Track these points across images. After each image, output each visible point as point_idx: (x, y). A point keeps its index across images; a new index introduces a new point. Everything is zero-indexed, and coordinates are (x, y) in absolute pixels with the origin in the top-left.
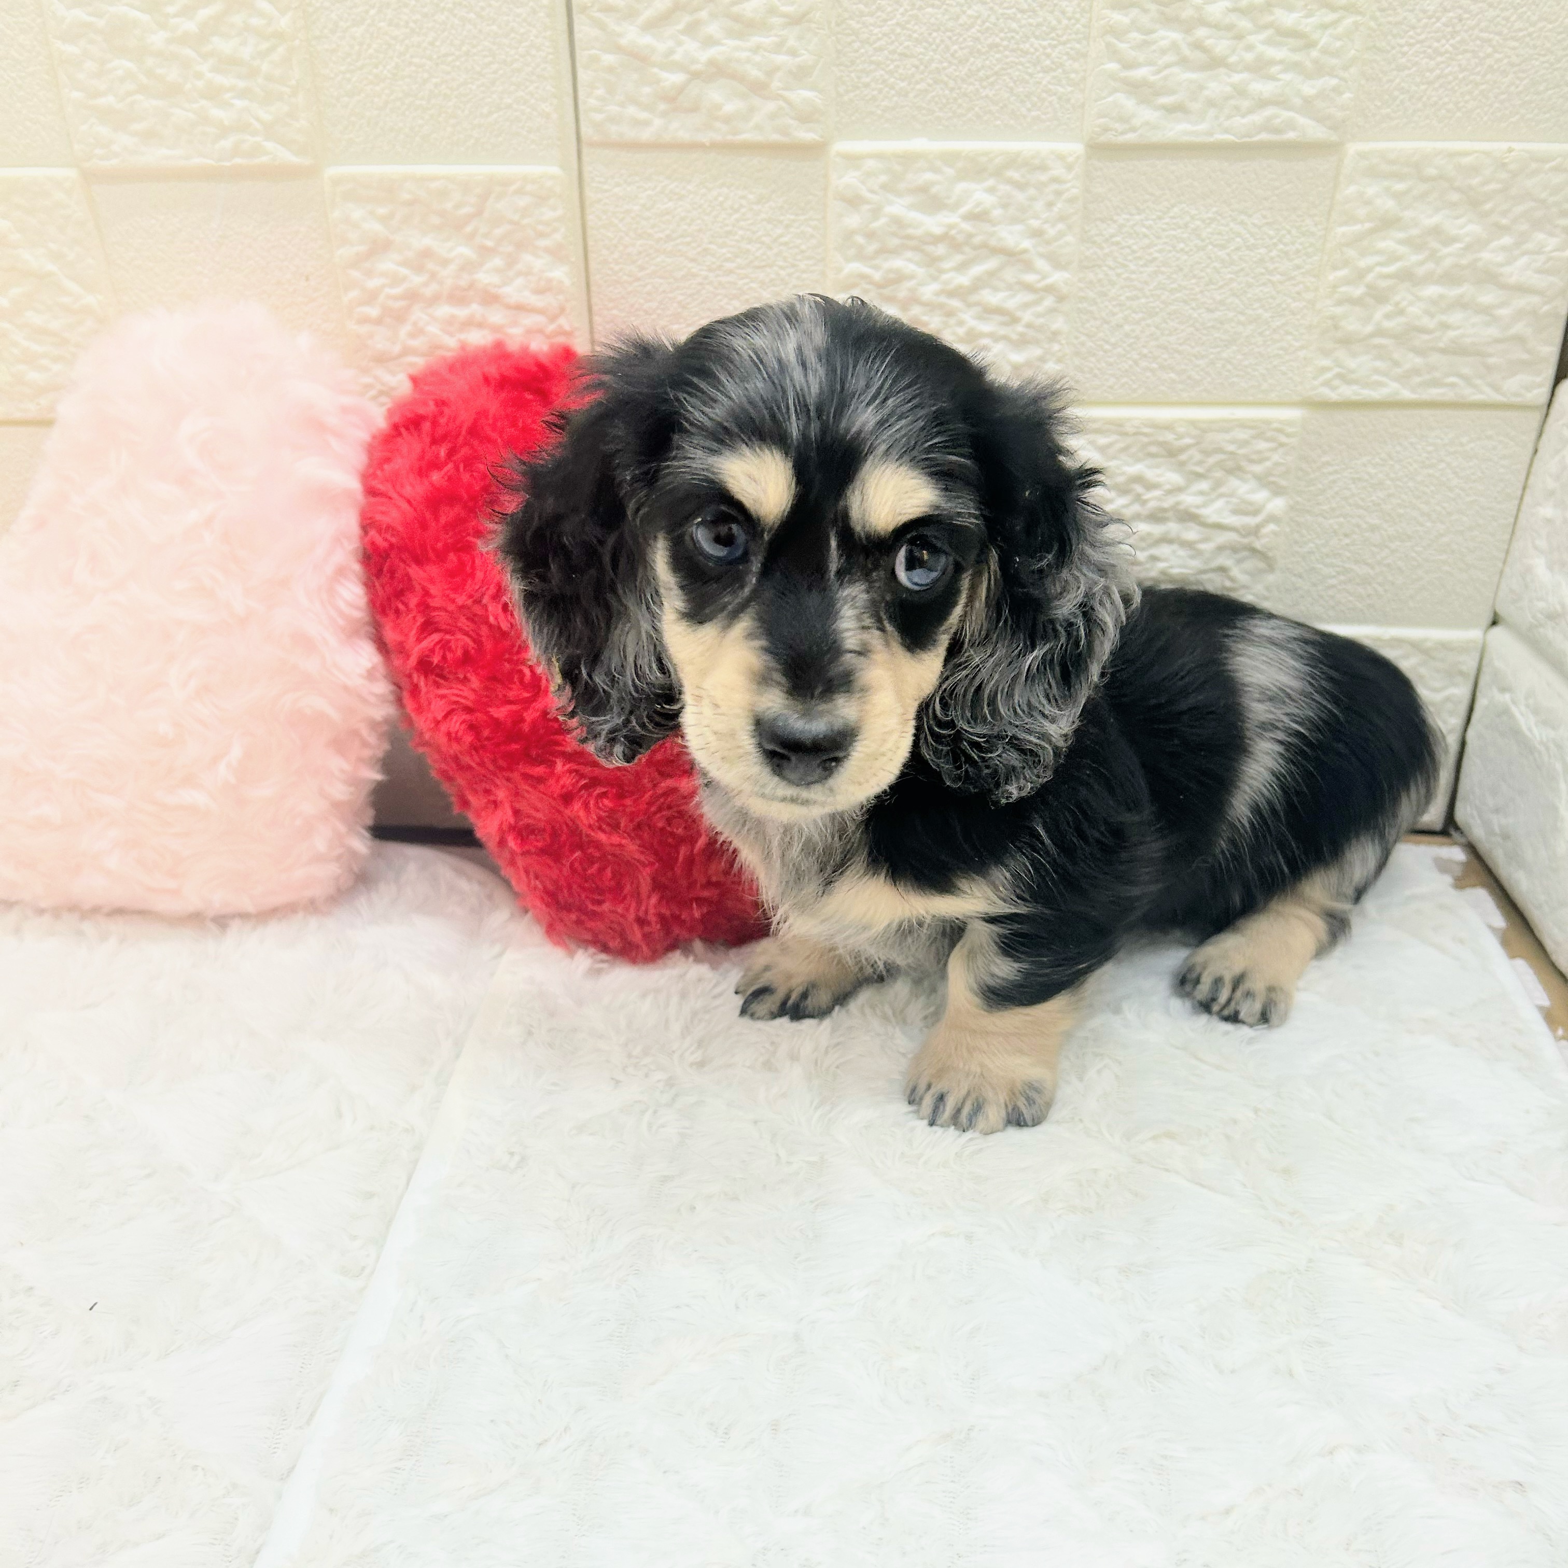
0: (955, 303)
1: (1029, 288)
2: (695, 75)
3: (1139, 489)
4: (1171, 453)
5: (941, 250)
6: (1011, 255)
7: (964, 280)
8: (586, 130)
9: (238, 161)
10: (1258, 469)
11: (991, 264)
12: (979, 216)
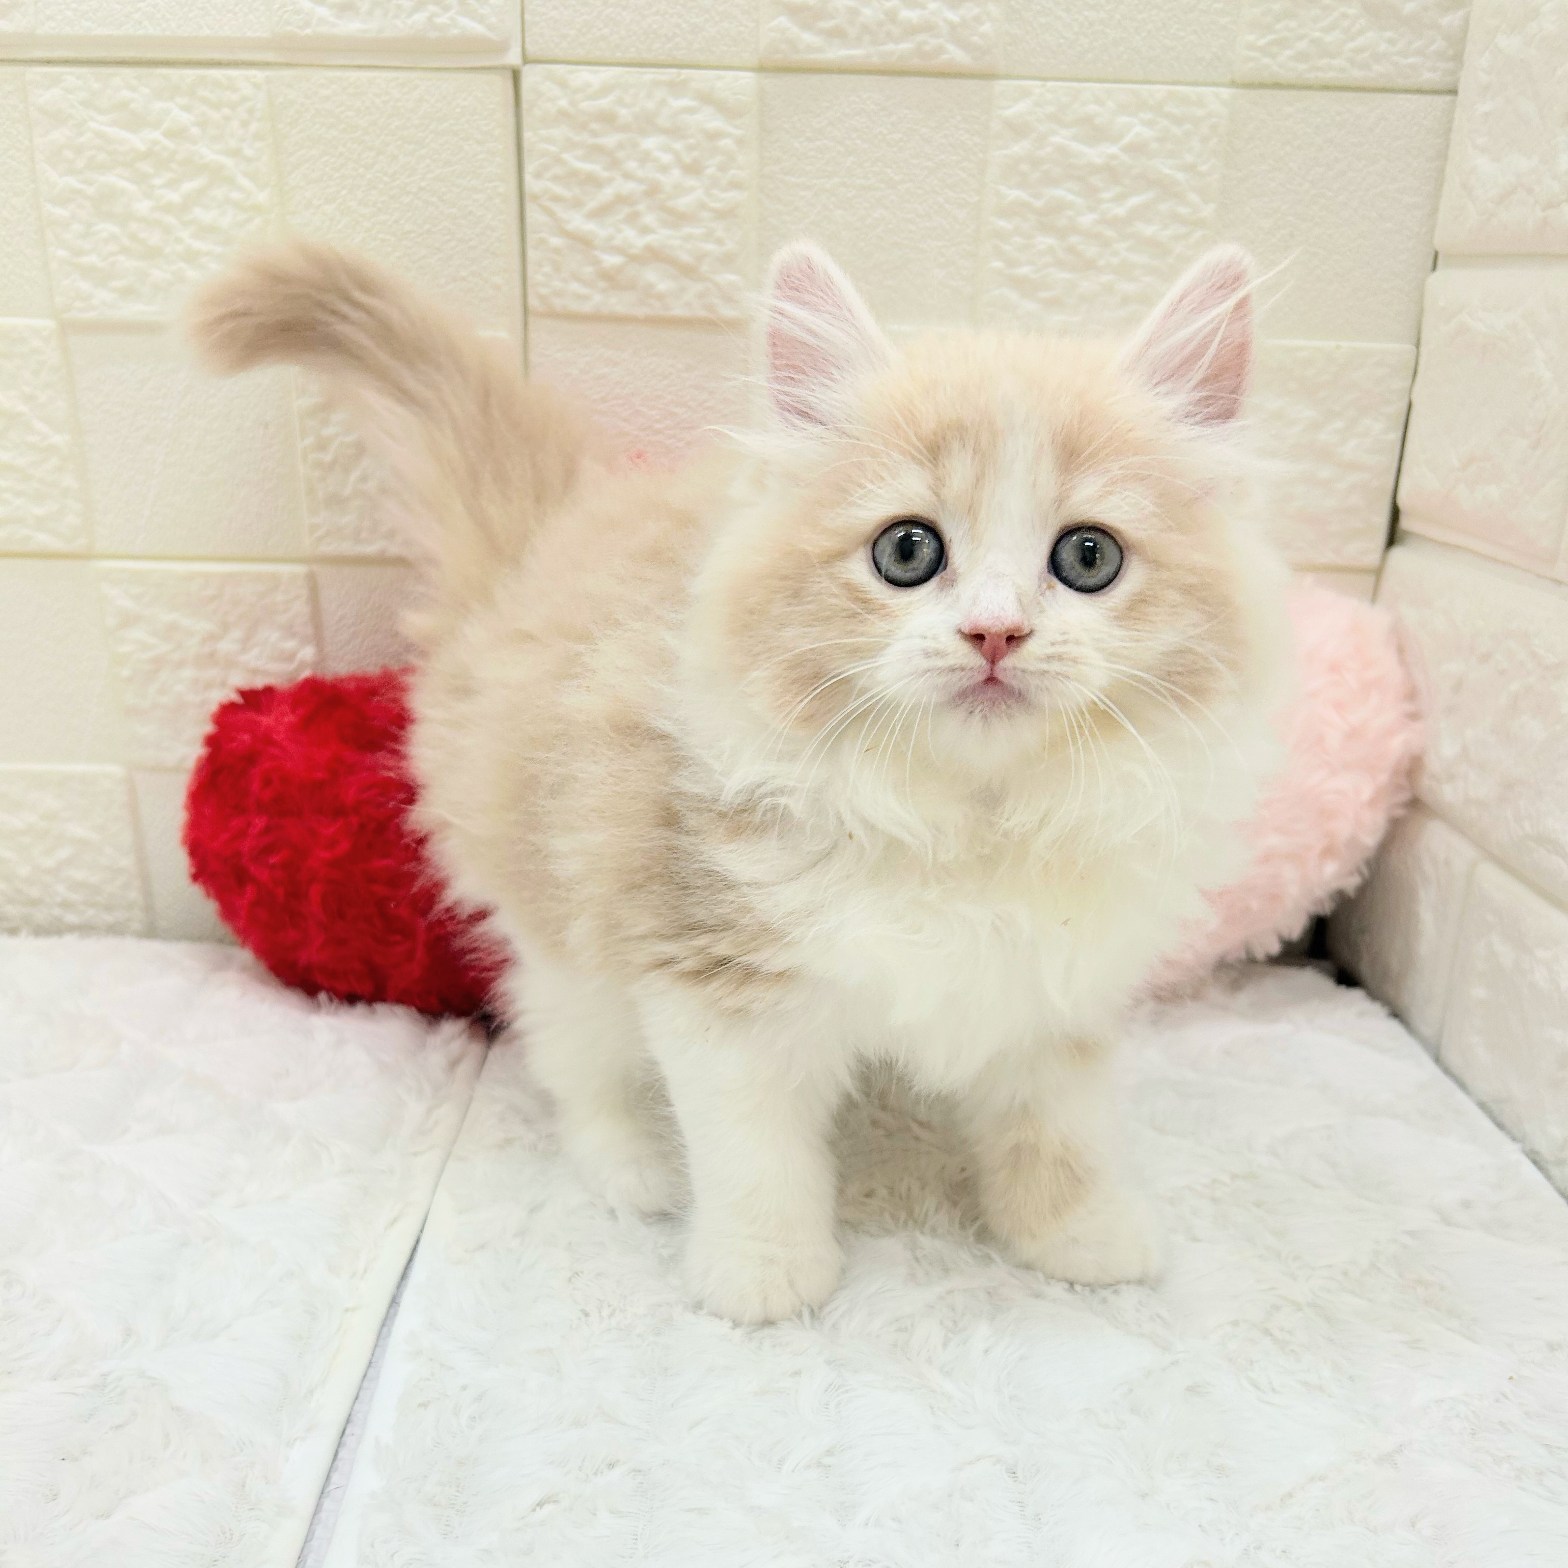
8: (533, 302)
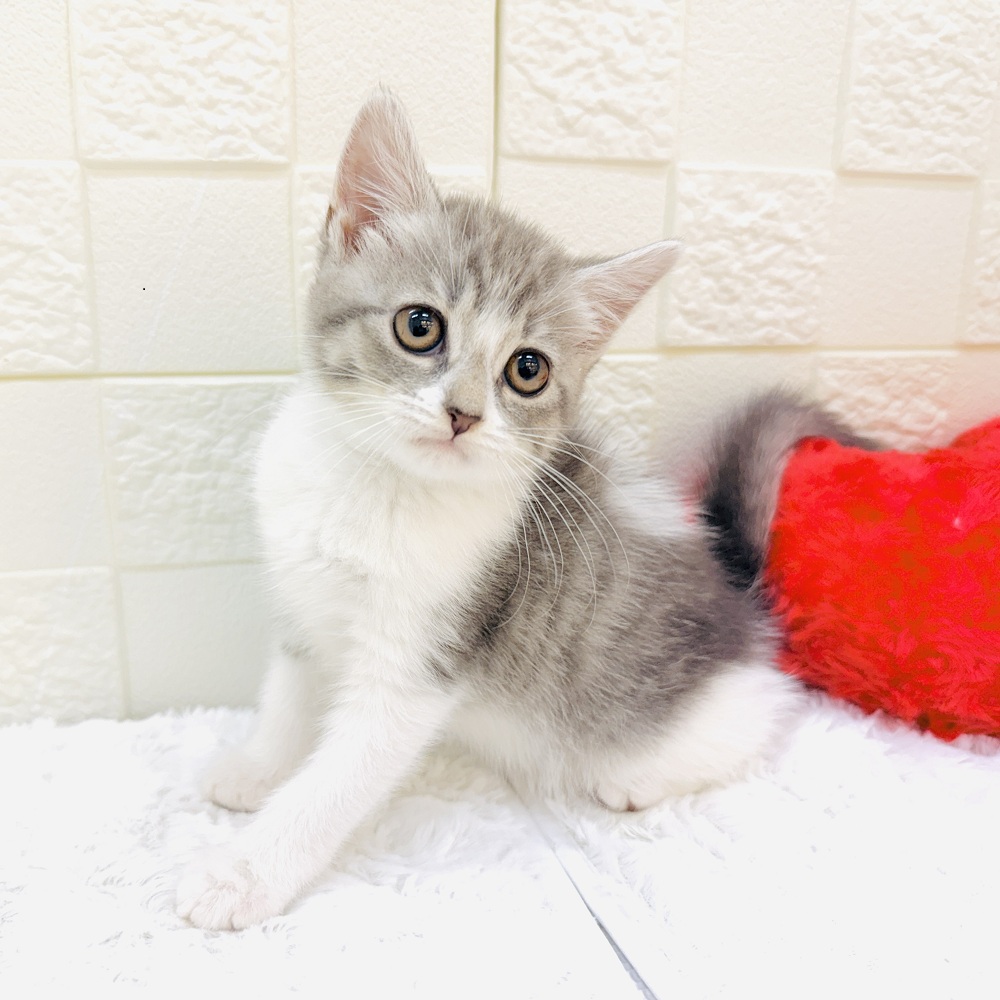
0: (752, 276)
1: (801, 266)
2: (589, 110)
3: (861, 407)
4: (881, 380)
5: (745, 238)
6: (789, 242)
7: (758, 259)
9: (225, 157)
10: (931, 391)
11: (778, 247)
12: (770, 216)
